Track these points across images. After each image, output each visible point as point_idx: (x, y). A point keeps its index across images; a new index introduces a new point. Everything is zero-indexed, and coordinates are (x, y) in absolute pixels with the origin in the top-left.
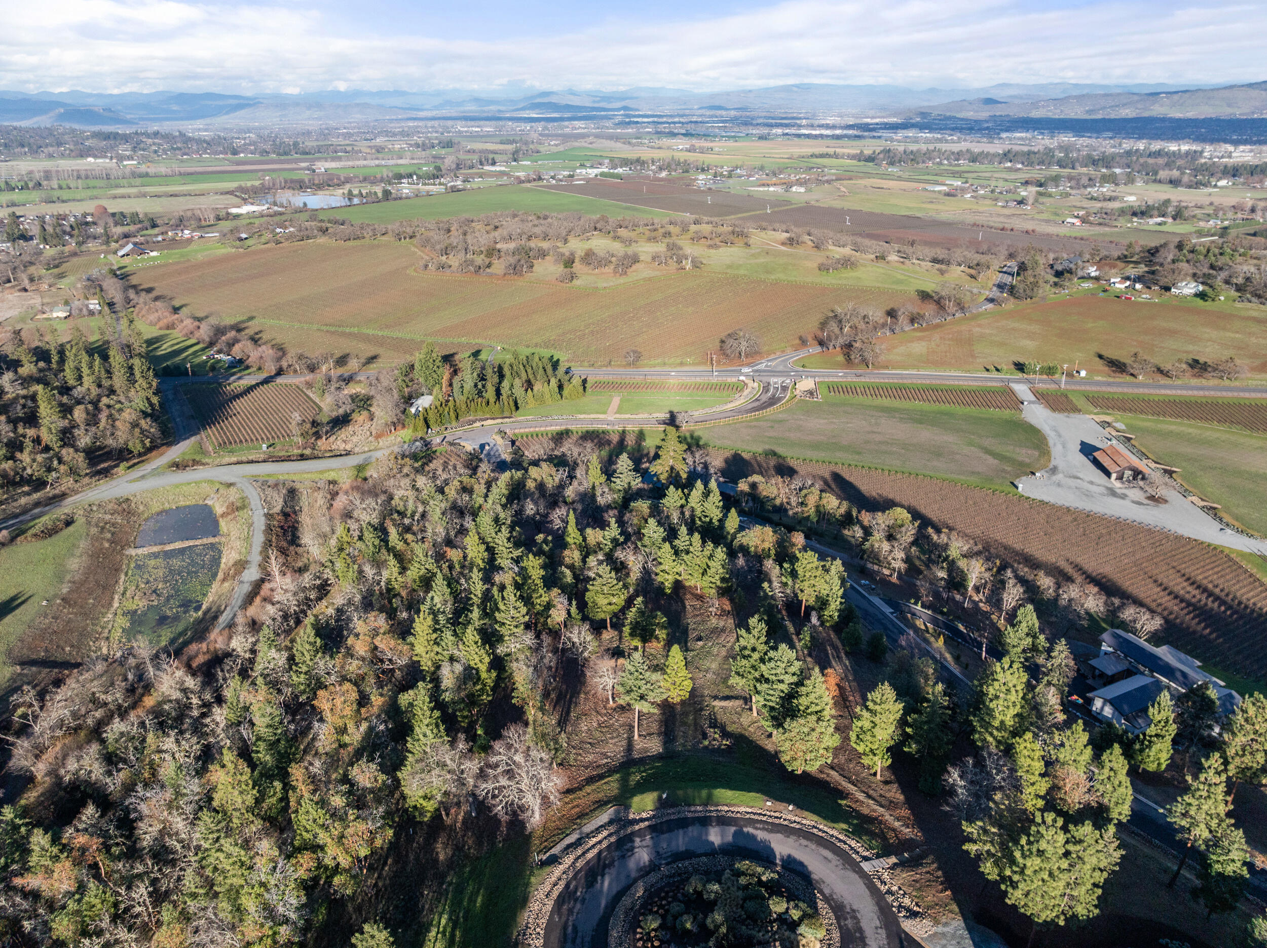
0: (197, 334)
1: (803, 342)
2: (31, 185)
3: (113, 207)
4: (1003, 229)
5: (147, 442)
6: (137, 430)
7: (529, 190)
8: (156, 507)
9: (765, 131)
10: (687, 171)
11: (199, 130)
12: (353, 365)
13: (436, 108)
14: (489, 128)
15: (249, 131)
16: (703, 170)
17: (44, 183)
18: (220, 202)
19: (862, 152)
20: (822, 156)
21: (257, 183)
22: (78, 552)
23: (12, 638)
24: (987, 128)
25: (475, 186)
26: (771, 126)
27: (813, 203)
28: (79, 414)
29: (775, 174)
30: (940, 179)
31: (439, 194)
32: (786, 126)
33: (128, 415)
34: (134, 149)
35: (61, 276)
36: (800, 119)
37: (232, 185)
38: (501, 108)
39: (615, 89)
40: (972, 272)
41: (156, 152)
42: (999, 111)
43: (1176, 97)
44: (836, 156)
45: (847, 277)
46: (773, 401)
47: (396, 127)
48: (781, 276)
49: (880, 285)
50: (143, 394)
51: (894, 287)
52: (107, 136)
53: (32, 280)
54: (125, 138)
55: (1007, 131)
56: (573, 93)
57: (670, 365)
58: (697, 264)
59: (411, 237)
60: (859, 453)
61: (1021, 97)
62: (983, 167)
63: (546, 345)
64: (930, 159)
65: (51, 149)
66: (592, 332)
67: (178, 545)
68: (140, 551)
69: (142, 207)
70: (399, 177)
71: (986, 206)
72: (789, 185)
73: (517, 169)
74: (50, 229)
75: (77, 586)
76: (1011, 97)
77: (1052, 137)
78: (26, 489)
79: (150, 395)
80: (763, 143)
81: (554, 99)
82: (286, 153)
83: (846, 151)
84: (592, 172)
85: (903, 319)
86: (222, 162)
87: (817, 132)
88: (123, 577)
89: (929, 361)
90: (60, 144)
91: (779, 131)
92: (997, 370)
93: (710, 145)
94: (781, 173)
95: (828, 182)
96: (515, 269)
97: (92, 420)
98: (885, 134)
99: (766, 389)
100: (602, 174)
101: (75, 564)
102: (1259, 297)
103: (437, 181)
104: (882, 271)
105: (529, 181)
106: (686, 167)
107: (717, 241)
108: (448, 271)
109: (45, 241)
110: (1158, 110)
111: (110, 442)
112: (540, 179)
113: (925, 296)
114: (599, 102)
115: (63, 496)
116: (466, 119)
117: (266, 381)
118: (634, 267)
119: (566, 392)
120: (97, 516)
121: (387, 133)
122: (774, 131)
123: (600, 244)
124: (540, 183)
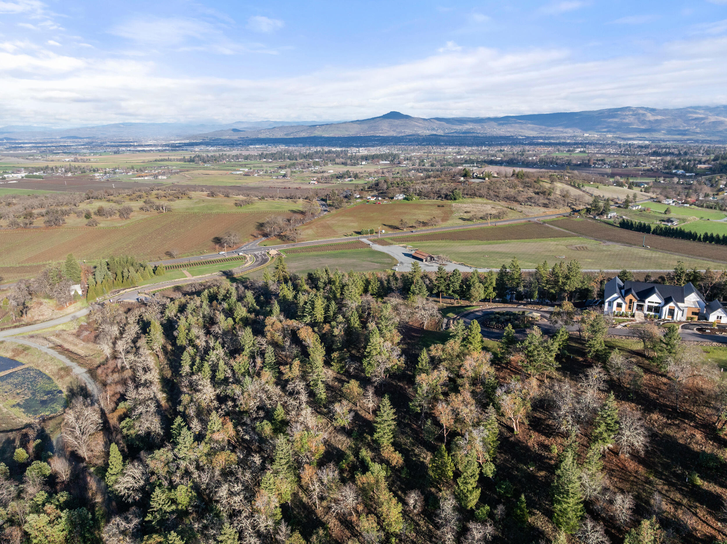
1: (254, 236)
4: (285, 188)
9: (115, 149)
10: (85, 172)
16: (94, 171)
19: (183, 157)
20: (161, 160)
24: (240, 144)
26: (117, 146)
29: (141, 171)
30: (236, 168)
32: (126, 146)
36: (132, 142)
42: (242, 135)
43: (323, 127)
44: (169, 160)
45: (252, 208)
46: (265, 260)
48: (218, 211)
51: (277, 210)
55: (251, 145)
57: (196, 255)
58: (168, 209)
61: (250, 128)
62: (252, 162)
64: (223, 159)
71: (267, 179)
72: (156, 176)
76: (247, 128)
77: (276, 147)
80: (117, 156)
83: (173, 157)
87: (148, 149)
91: (124, 149)
92: (350, 235)
93: (85, 158)
94: (144, 170)
95: (176, 173)
96: (54, 223)
99: (256, 256)
100: (26, 177)
102: (427, 197)
104: (266, 204)
106: (82, 170)
110: (318, 133)
113: (294, 212)
118: (131, 214)
122: (121, 149)
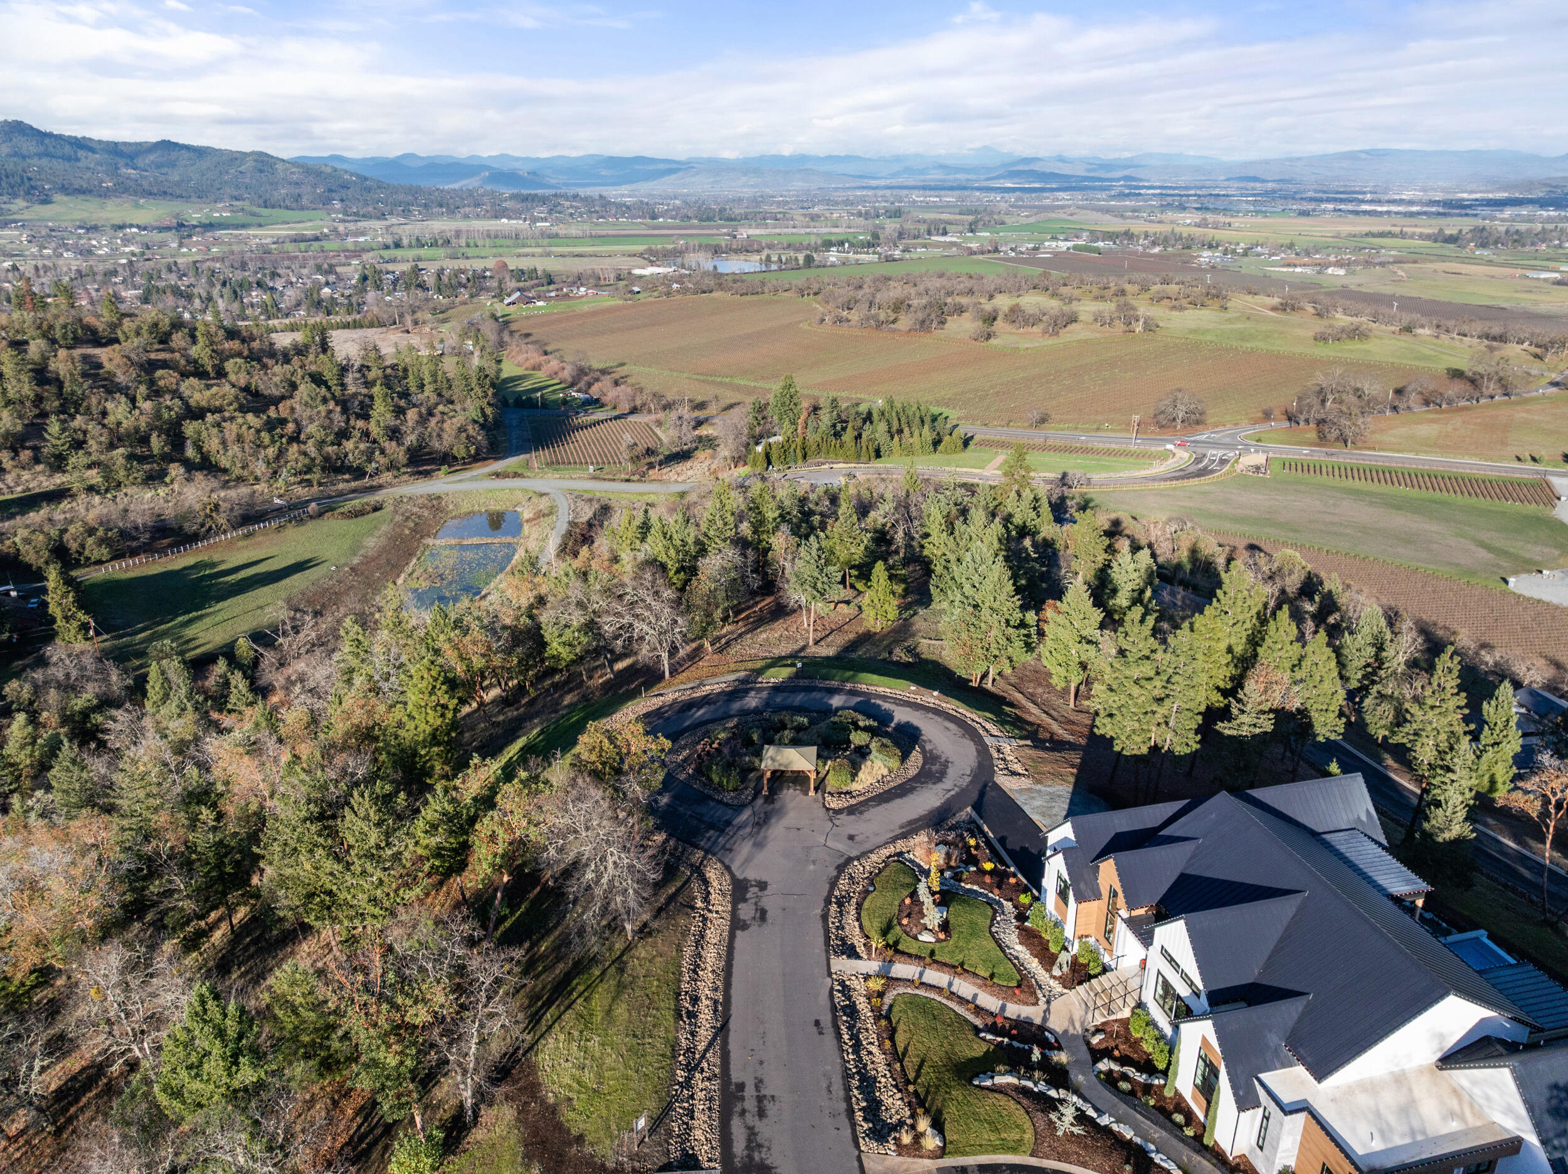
0: (561, 375)
1: (1267, 415)
2: (440, 242)
3: (513, 264)
5: (473, 449)
6: (464, 435)
7: (979, 262)
8: (465, 507)
9: (1309, 206)
10: (1189, 248)
11: (623, 196)
12: (712, 410)
13: (894, 175)
14: (950, 198)
15: (675, 198)
16: (1210, 247)
17: (453, 241)
18: (624, 264)
19: (1441, 230)
20: (1382, 235)
21: (670, 247)
22: (377, 533)
23: (295, 591)
25: (914, 256)
26: (1321, 200)
27: (1353, 287)
28: (412, 415)
29: (1308, 254)
30: (1551, 264)
31: (871, 263)
32: (1342, 201)
33: (459, 420)
34: (550, 211)
35: (445, 321)
36: (1364, 193)
37: (641, 248)
38: (970, 177)
39: (1116, 155)
40: (1538, 351)
41: (571, 215)
44: (1403, 235)
45: (1353, 349)
46: (1203, 472)
47: (840, 196)
48: (1261, 345)
49: (1396, 361)
50: (478, 403)
51: (1417, 363)
52: (525, 199)
53: (416, 323)
54: (543, 200)
56: (1062, 159)
57: (1083, 430)
58: (1150, 326)
59: (816, 294)
60: (1296, 531)
63: (938, 403)
64: (1543, 241)
65: (467, 209)
66: (997, 393)
67: (475, 540)
68: (438, 542)
69: (542, 265)
70: (828, 244)
72: (1323, 266)
73: (970, 240)
74: (445, 279)
75: (368, 561)
78: (347, 476)
79: (485, 405)
80: (1304, 220)
81: (1036, 167)
82: (709, 219)
83: (1418, 230)
84: (1063, 246)
85: (1413, 399)
86: (640, 225)
87: (1385, 209)
88: (414, 560)
89: (1434, 445)
90: (477, 205)
91: (1330, 206)
92: (1534, 459)
93: (1228, 220)
94: (1317, 252)
95: (1382, 264)
96: (923, 325)
97: (423, 420)
98: (1487, 211)
99: (1198, 460)
100: (1075, 248)
101: (372, 543)
103: (871, 250)
104: (1403, 344)
105: (982, 253)
106: (1189, 243)
107: (1184, 302)
108: (846, 324)
109: (439, 291)
111: (436, 444)
112: (996, 250)
113: (1456, 374)
114: (1094, 170)
115: (380, 487)
116: (924, 188)
117: (616, 418)
118: (1069, 327)
119: (941, 448)
120: (404, 507)
121: (828, 202)
122: (1323, 206)
123: (1031, 301)
124: (996, 255)
